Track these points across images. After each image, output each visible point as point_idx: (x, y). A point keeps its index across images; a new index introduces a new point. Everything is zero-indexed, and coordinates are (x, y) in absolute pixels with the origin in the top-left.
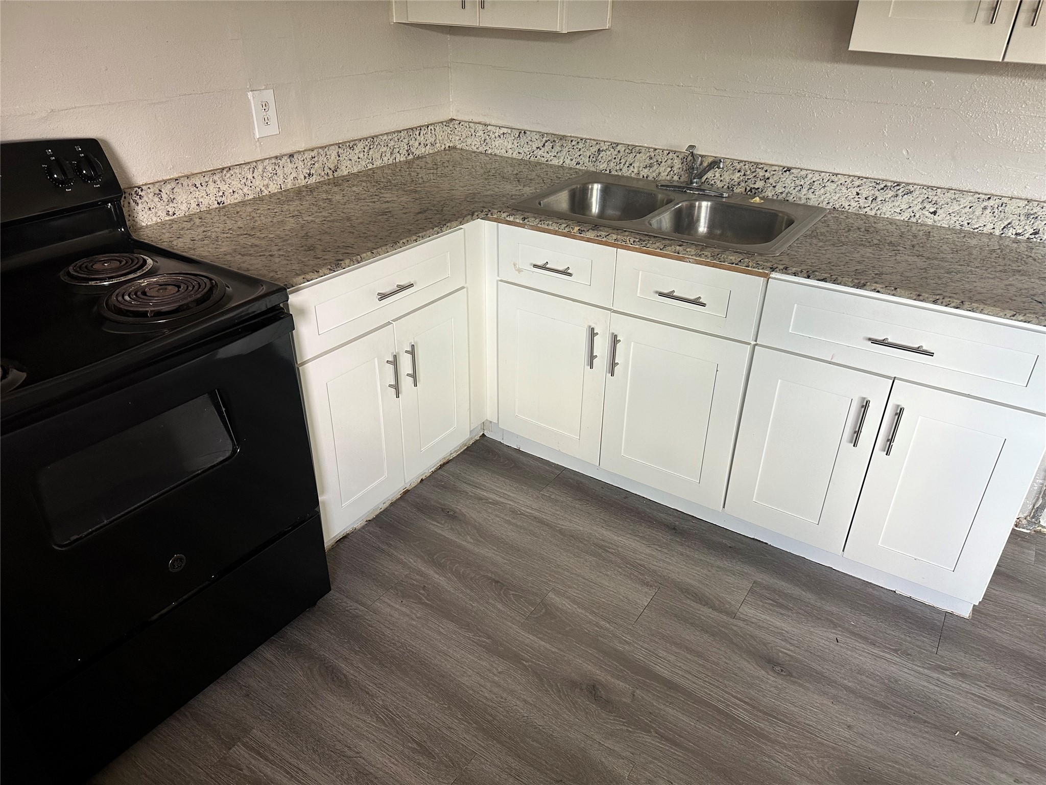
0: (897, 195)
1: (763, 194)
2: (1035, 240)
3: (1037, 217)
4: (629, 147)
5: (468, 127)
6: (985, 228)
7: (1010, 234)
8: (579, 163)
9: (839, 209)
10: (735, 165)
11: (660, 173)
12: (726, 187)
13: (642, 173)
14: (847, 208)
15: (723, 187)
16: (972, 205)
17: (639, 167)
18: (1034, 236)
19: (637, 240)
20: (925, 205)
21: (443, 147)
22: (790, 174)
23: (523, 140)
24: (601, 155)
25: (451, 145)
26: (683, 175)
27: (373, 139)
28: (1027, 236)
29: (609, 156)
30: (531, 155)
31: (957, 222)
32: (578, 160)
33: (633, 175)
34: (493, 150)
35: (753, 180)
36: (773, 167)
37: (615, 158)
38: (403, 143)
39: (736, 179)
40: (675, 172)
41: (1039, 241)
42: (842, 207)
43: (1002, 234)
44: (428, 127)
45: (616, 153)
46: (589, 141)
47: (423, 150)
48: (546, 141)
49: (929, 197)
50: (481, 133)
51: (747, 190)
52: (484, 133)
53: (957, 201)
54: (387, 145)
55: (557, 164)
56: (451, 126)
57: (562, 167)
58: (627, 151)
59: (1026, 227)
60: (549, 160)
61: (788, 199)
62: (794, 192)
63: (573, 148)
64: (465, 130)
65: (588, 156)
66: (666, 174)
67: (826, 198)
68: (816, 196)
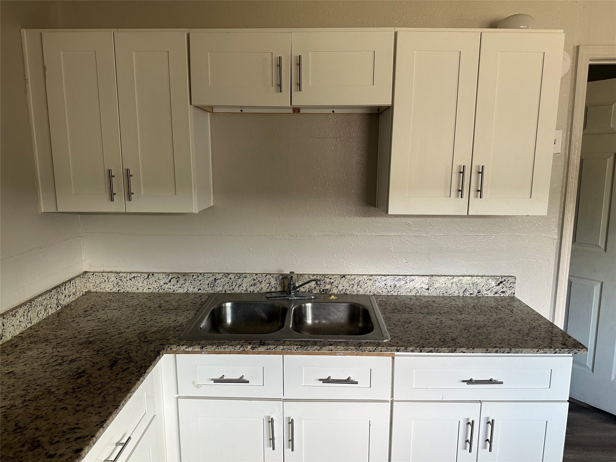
0: (406, 283)
1: (331, 292)
2: (479, 296)
3: (477, 284)
4: (238, 275)
5: (101, 276)
6: (455, 293)
7: (467, 294)
8: (200, 289)
9: (377, 294)
10: (311, 277)
11: (262, 288)
12: (307, 291)
13: (249, 290)
14: (381, 293)
15: (305, 291)
16: (446, 282)
17: (247, 286)
18: (478, 294)
19: (299, 347)
20: (422, 285)
21: (82, 293)
22: (345, 279)
23: (152, 279)
24: (217, 282)
25: (87, 290)
26: (278, 288)
27: (31, 303)
28: (475, 294)
29: (223, 282)
30: (159, 289)
31: (440, 292)
32: (199, 287)
33: (243, 292)
34: (126, 289)
35: (324, 285)
36: (334, 276)
37: (228, 283)
38: (53, 299)
39: (313, 286)
40: (272, 286)
41: (481, 296)
42: (378, 293)
43: (464, 295)
44: (71, 282)
45: (228, 279)
46: (207, 274)
47: (68, 299)
48: (172, 278)
49: (424, 281)
50: (114, 279)
51: (321, 291)
52: (117, 279)
53: (438, 281)
54: (42, 305)
55: (182, 292)
56: (86, 277)
57: (186, 293)
58: (236, 277)
59: (474, 290)
60: (176, 290)
61: (346, 293)
62: (349, 288)
63: (195, 280)
64: (98, 278)
65: (207, 284)
66: (266, 288)
67: (368, 289)
68: (363, 289)
